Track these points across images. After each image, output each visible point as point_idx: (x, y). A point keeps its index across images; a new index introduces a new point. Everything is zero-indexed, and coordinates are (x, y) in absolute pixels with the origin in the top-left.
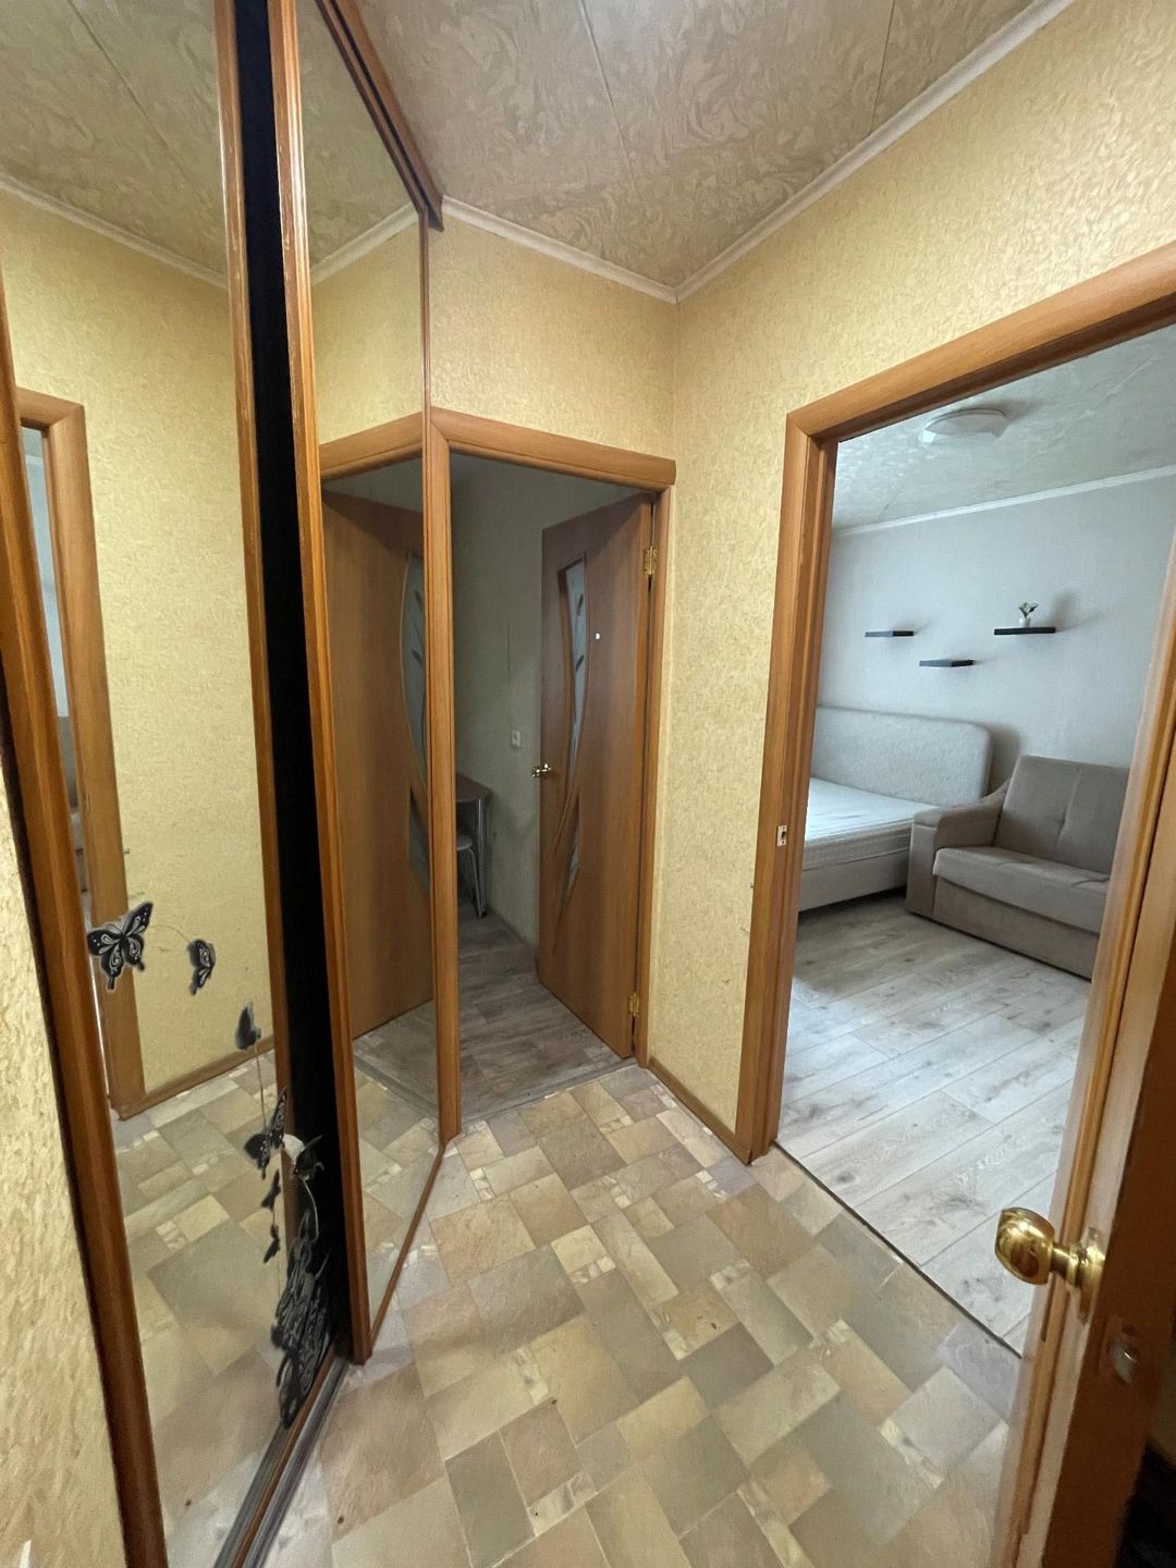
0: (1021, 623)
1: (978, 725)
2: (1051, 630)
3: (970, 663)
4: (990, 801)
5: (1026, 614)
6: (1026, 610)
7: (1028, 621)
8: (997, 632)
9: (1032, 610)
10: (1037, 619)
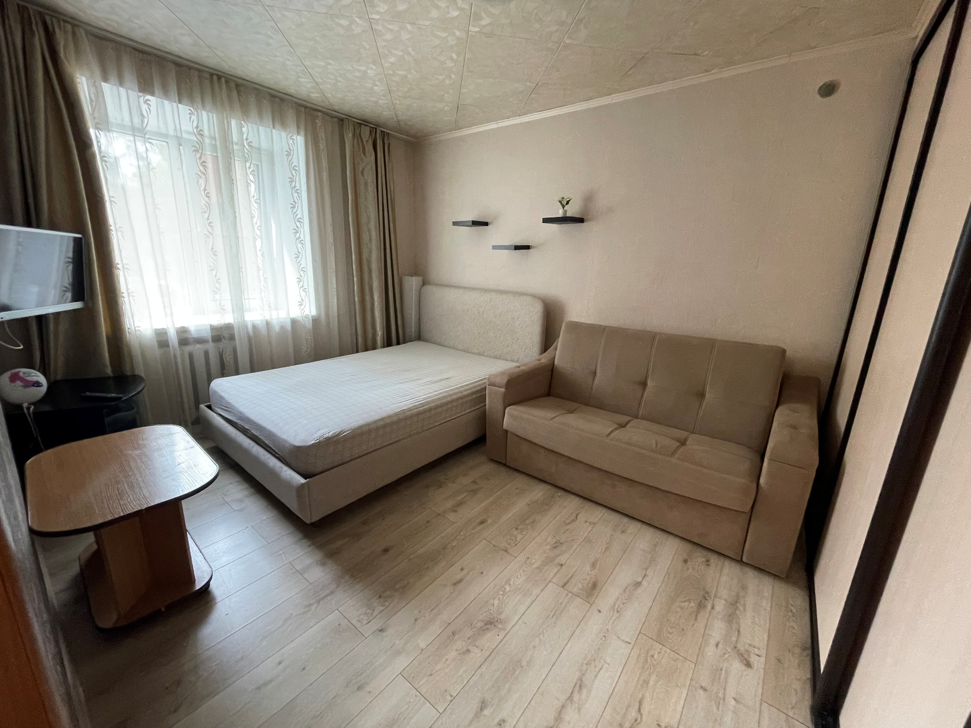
0: (560, 213)
1: (534, 296)
2: (581, 220)
3: (527, 247)
4: (545, 359)
5: (563, 207)
6: (565, 203)
7: (565, 212)
8: (546, 221)
9: (568, 203)
10: (571, 211)
